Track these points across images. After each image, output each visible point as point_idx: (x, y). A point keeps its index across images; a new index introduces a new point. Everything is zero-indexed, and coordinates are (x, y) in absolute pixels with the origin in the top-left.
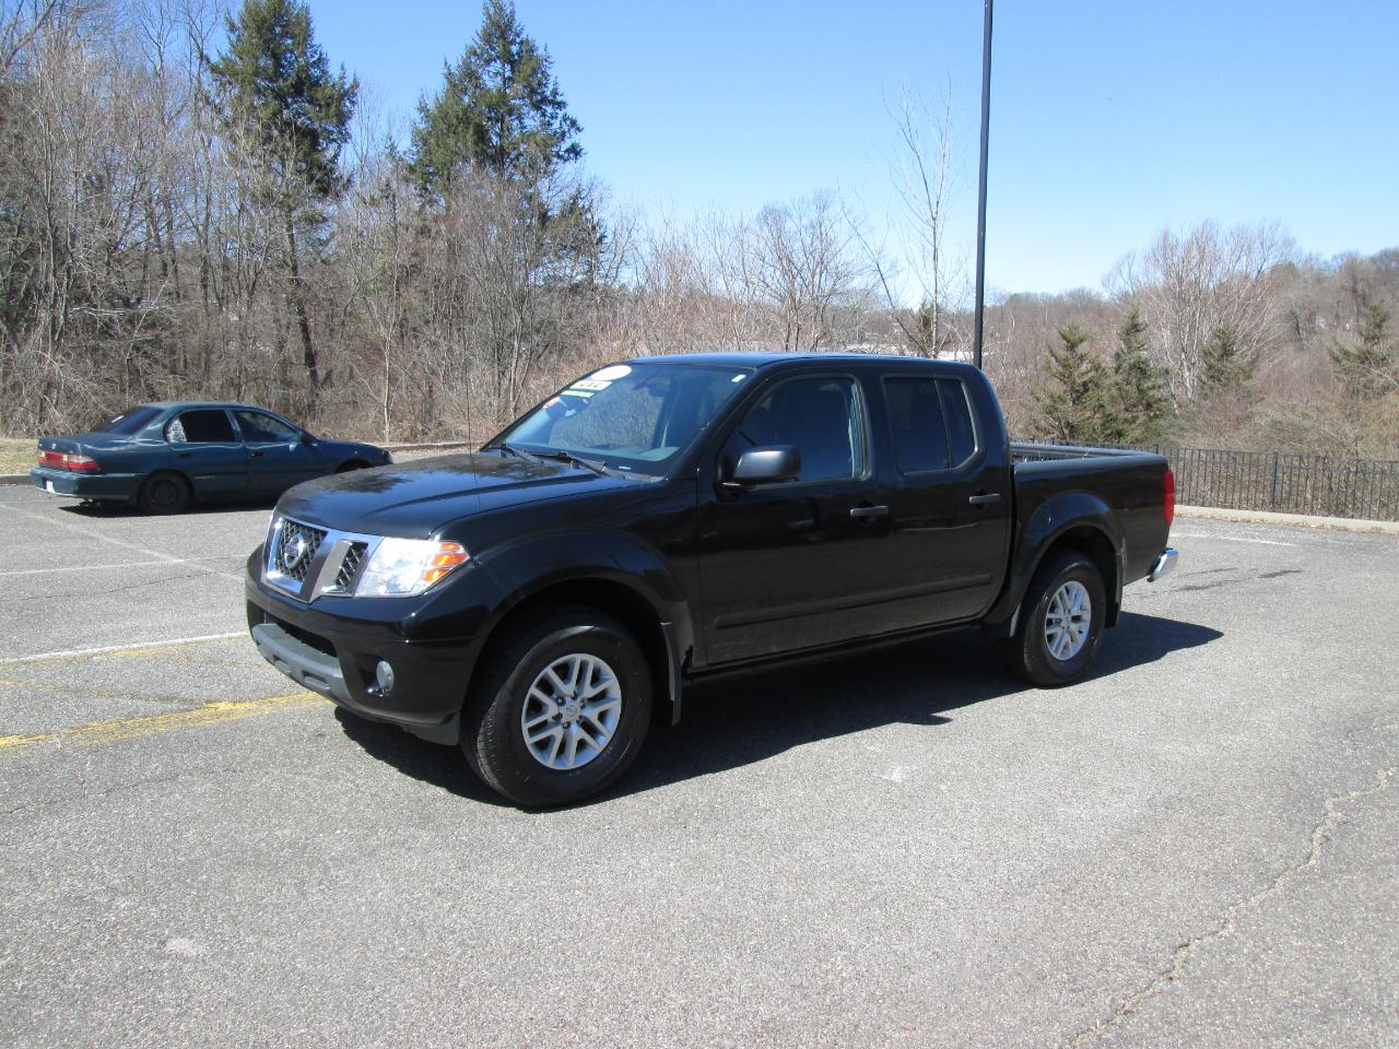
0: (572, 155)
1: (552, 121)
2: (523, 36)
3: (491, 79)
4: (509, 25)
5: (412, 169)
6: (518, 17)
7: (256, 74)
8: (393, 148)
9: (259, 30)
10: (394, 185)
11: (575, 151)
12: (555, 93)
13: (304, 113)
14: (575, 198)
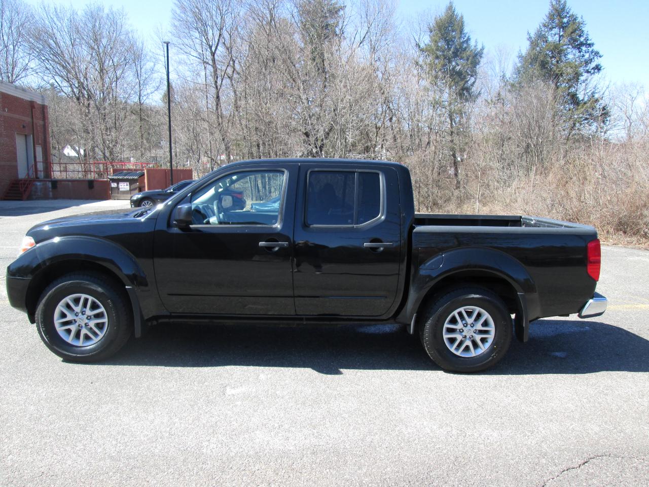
0: (596, 71)
1: (585, 54)
2: (571, 13)
3: (553, 37)
4: (563, 9)
5: (513, 85)
6: (568, 5)
7: (437, 50)
8: (504, 76)
9: (440, 30)
10: (503, 94)
11: (598, 68)
12: (587, 40)
13: (459, 65)
14: (593, 93)
